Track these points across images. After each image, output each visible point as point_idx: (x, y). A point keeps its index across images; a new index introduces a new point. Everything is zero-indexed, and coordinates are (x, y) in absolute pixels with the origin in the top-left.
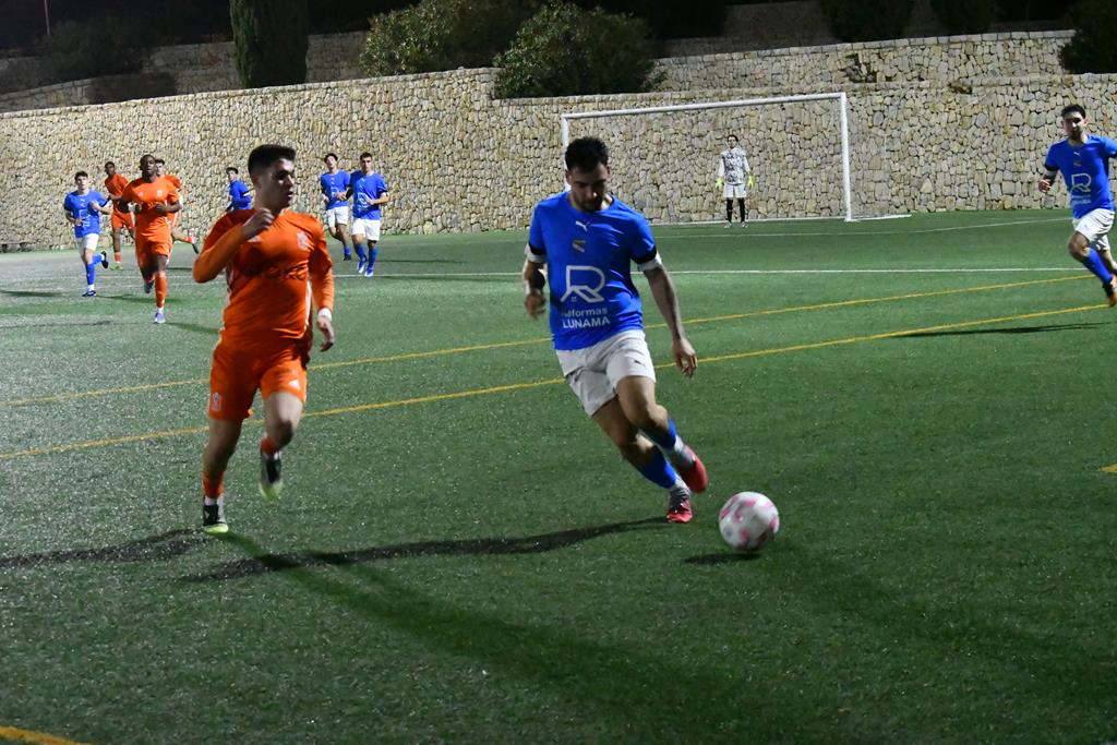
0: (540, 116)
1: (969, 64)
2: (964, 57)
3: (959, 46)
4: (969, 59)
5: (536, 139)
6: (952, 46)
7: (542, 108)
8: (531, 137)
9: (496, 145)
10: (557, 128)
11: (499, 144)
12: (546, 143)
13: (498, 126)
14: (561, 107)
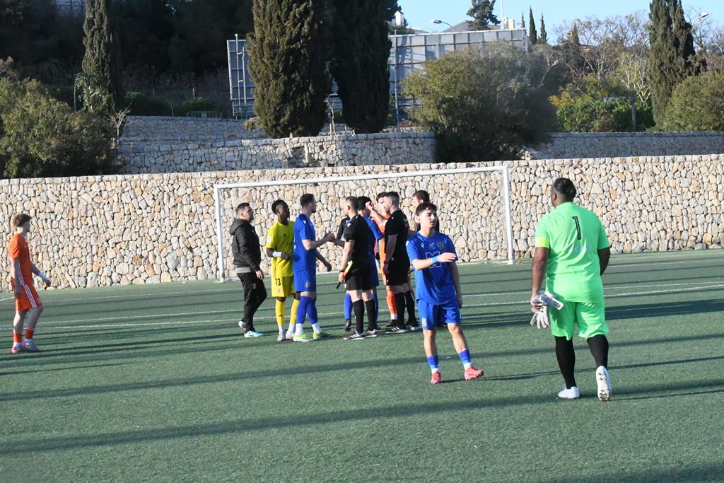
1: (387, 155)
2: (384, 149)
3: (381, 141)
4: (387, 152)
5: (53, 212)
6: (377, 141)
7: (58, 186)
8: (48, 211)
9: (7, 218)
10: (77, 202)
11: (10, 218)
12: (65, 216)
13: (8, 202)
14: (79, 185)
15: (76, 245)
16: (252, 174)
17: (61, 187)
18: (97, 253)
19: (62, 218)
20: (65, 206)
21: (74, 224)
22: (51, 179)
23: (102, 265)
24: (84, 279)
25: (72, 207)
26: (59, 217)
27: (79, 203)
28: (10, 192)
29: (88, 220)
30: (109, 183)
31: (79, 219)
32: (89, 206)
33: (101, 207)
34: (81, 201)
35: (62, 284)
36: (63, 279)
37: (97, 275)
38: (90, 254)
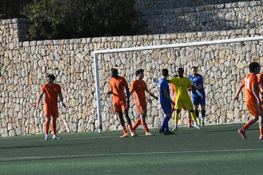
0: (60, 52)
5: (57, 69)
7: (62, 47)
8: (54, 67)
9: (27, 73)
10: (73, 61)
11: (29, 73)
12: (65, 72)
13: (28, 60)
14: (75, 46)
15: (72, 97)
16: (196, 36)
17: (63, 48)
18: (85, 104)
19: (63, 74)
20: (65, 64)
21: (71, 79)
22: (57, 41)
23: (89, 114)
24: (76, 125)
25: (70, 65)
26: (61, 73)
27: (75, 61)
28: (29, 52)
29: (81, 75)
30: (95, 44)
31: (74, 74)
32: (82, 64)
33: (90, 64)
34: (77, 59)
35: (61, 129)
36: (62, 125)
37: (84, 122)
38: (81, 104)
